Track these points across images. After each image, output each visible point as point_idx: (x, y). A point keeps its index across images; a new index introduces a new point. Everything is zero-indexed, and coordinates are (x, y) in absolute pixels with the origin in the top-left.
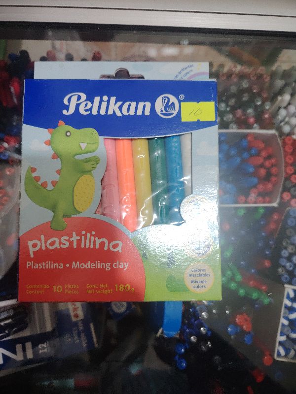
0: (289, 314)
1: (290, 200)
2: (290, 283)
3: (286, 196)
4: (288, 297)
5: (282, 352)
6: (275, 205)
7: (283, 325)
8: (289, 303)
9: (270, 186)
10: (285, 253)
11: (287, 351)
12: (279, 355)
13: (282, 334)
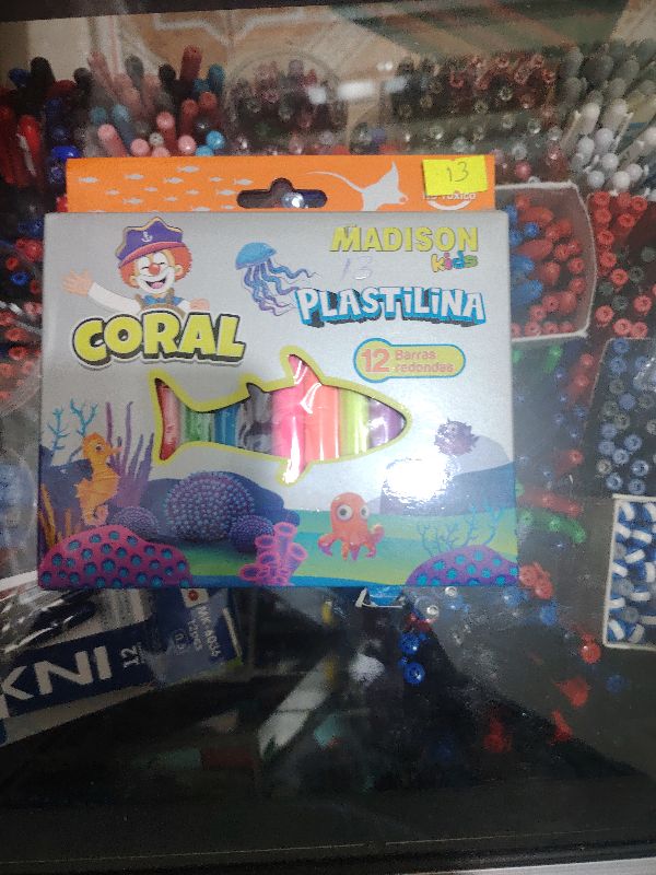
0: (628, 553)
1: (612, 323)
2: (624, 491)
3: (605, 314)
4: (622, 519)
5: (618, 631)
6: (582, 333)
7: (616, 577)
8: (625, 532)
9: (569, 297)
10: (609, 430)
11: (628, 628)
12: (612, 638)
13: (615, 596)
